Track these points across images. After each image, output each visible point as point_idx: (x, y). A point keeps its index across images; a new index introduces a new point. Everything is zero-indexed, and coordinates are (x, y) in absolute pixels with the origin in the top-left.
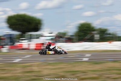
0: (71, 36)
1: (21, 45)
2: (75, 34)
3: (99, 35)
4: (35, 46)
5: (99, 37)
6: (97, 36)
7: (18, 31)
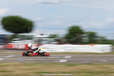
0: (62, 38)
1: (11, 45)
2: (66, 36)
3: (88, 38)
4: (25, 46)
5: (88, 39)
6: (86, 39)
7: (12, 32)
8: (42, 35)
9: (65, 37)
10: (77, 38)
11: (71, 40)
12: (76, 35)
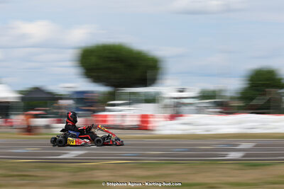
0: (232, 98)
1: (106, 116)
2: (242, 93)
4: (140, 119)
7: (107, 85)
8: (181, 91)
9: (239, 96)
10: (268, 97)
11: (254, 102)
12: (267, 90)
